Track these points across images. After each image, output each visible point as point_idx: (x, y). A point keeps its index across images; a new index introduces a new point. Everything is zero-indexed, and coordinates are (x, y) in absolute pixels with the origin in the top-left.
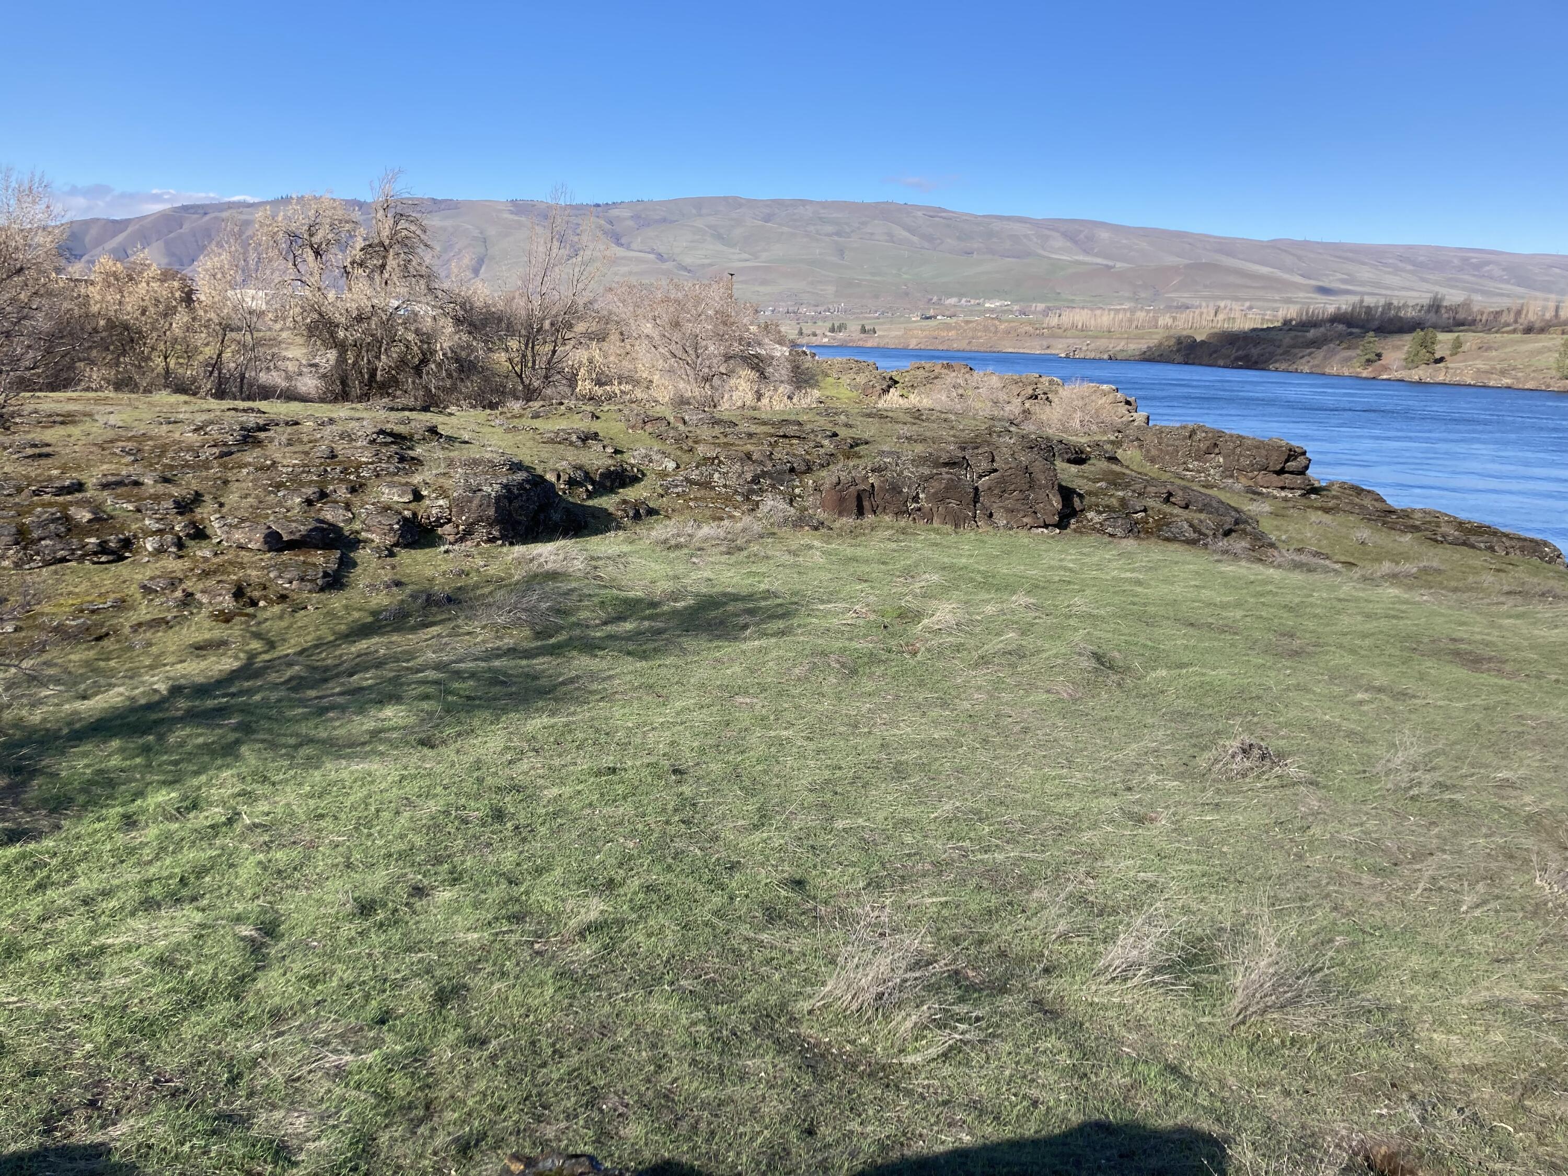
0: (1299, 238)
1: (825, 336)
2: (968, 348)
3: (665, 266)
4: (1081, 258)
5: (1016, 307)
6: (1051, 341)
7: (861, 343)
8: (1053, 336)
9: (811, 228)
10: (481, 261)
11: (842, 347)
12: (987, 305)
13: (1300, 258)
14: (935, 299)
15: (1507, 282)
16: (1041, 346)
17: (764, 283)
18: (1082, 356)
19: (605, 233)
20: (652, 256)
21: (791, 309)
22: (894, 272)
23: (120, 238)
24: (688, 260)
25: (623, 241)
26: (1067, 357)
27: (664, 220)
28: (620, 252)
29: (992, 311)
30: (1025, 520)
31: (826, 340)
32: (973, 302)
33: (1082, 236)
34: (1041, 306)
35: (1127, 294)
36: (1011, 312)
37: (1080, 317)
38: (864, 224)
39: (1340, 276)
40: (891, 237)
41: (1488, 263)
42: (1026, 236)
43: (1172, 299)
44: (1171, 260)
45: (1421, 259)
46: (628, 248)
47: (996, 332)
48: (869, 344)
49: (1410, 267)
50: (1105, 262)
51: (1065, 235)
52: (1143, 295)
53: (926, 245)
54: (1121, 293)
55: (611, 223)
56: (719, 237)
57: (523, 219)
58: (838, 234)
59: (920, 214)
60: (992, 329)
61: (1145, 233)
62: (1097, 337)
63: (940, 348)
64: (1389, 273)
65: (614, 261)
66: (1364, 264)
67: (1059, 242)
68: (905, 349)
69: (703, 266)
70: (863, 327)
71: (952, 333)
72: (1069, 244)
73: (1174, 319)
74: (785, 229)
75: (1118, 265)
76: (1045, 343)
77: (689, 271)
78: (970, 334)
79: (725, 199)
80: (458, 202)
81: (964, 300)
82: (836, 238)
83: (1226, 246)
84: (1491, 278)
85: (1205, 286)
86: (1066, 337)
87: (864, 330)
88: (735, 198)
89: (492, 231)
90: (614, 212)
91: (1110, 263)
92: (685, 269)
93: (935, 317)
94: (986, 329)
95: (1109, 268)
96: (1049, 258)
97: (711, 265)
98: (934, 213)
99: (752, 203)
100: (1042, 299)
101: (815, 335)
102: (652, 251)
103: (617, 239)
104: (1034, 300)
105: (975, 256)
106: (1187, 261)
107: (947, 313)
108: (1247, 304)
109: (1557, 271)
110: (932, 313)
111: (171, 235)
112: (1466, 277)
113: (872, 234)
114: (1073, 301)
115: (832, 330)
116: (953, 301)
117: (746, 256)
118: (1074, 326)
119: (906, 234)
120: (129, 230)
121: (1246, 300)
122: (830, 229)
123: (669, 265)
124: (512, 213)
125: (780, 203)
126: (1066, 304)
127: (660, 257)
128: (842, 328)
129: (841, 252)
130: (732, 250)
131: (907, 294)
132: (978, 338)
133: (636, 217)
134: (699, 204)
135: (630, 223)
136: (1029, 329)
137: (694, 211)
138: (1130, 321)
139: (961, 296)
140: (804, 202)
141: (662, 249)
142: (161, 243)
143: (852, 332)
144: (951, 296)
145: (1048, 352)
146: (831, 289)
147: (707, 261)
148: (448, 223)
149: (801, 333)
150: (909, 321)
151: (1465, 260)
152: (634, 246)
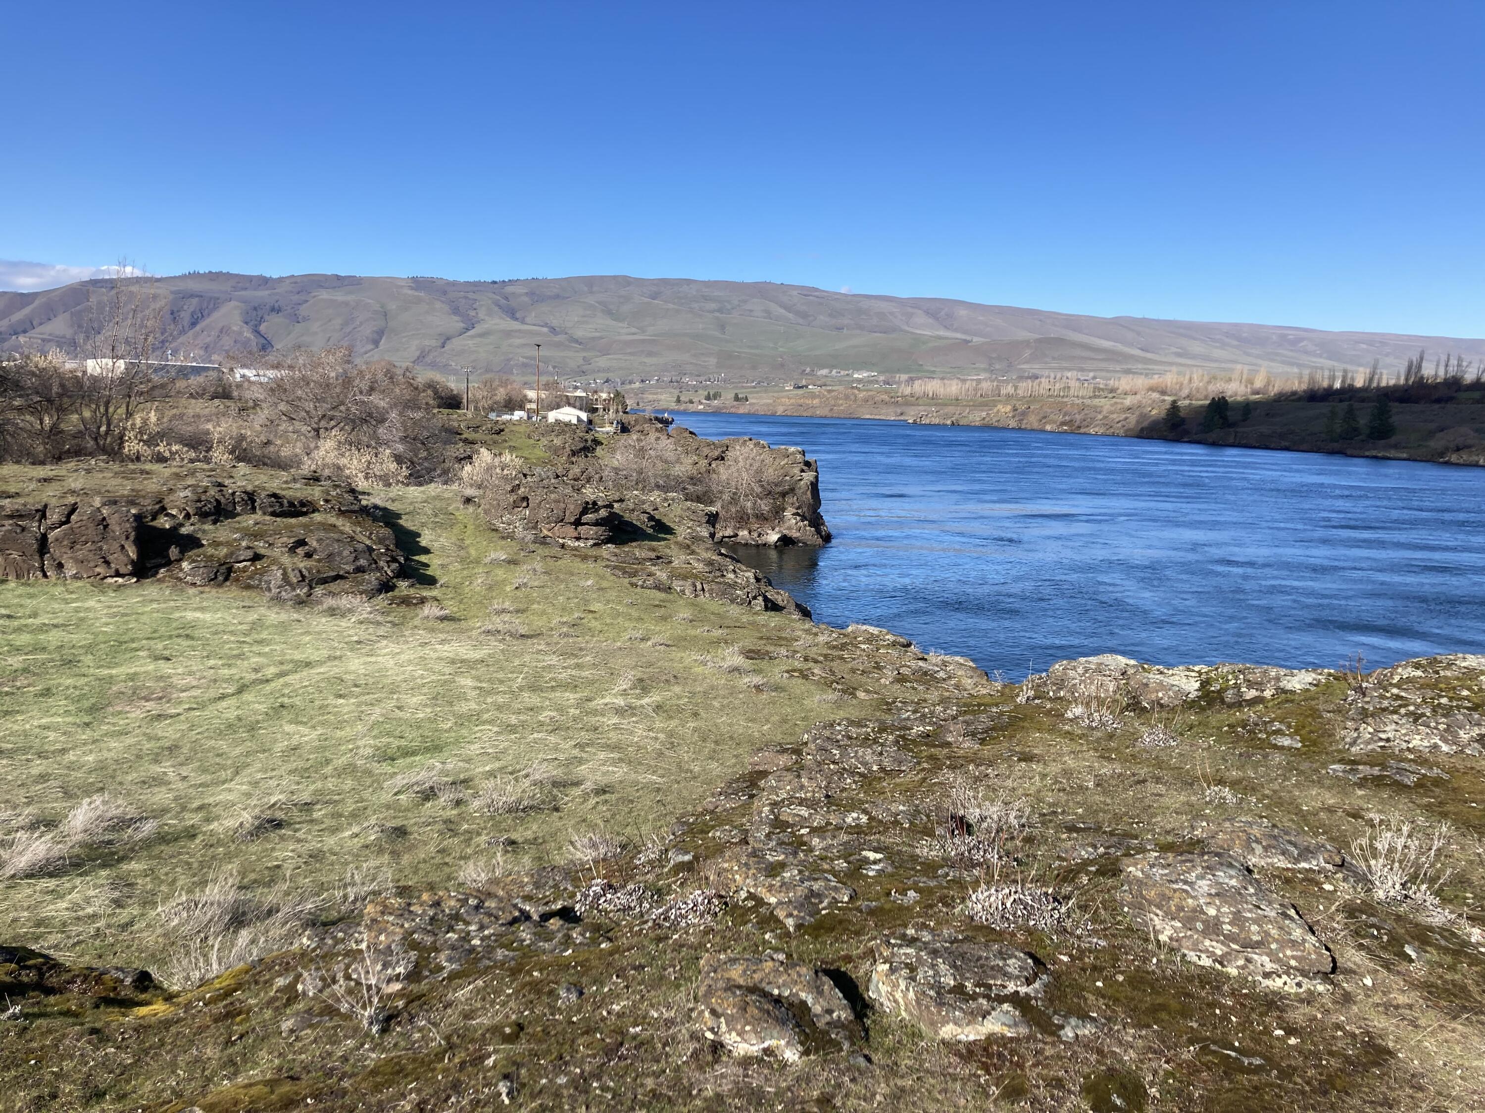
0: (1138, 315)
1: (700, 403)
2: (829, 415)
3: (557, 339)
4: (942, 333)
5: (882, 378)
6: (904, 409)
7: (733, 410)
8: (907, 404)
9: (695, 305)
10: (381, 333)
11: (716, 413)
12: (856, 376)
13: (1139, 334)
14: (808, 370)
15: (1320, 356)
16: (896, 413)
17: (650, 354)
18: (928, 422)
19: (500, 307)
20: (545, 330)
21: (674, 379)
22: (771, 345)
23: (27, 311)
24: (579, 333)
25: (518, 315)
26: (915, 422)
27: (557, 297)
28: (516, 325)
29: (859, 381)
30: (98, 570)
31: (701, 407)
32: (842, 373)
33: (943, 313)
34: (904, 377)
35: (983, 366)
36: (877, 382)
37: (933, 386)
38: (745, 302)
39: (1174, 350)
40: (768, 313)
41: (1302, 340)
42: (892, 313)
43: (1024, 370)
44: (1023, 335)
45: (1245, 335)
46: (523, 322)
47: (855, 400)
48: (741, 411)
49: (1235, 343)
50: (964, 337)
51: (927, 313)
52: (997, 367)
53: (801, 321)
54: (977, 365)
55: (507, 299)
56: (609, 313)
57: (422, 294)
58: (720, 310)
59: (795, 293)
60: (852, 397)
61: (1002, 311)
62: (946, 405)
63: (805, 414)
64: (1216, 347)
65: (508, 334)
66: (1195, 339)
67: (920, 318)
68: (773, 415)
69: (593, 338)
70: (736, 395)
71: (816, 402)
72: (931, 321)
73: (1016, 388)
74: (671, 306)
75: (975, 339)
76: (899, 411)
77: (580, 344)
78: (833, 402)
79: (615, 277)
80: (361, 279)
81: (834, 371)
82: (717, 314)
83: (1072, 322)
84: (1306, 352)
85: (1054, 358)
86: (918, 405)
87: (737, 398)
88: (625, 277)
89: (392, 306)
90: (509, 289)
91: (969, 338)
92: (577, 341)
93: (807, 387)
94: (847, 397)
95: (967, 342)
96: (912, 333)
97: (601, 338)
98: (807, 292)
99: (640, 282)
100: (907, 370)
101: (691, 402)
102: (546, 325)
103: (512, 313)
104: (899, 371)
105: (845, 331)
106: (1037, 336)
107: (819, 383)
108: (1091, 374)
109: (1364, 346)
110: (804, 383)
111: (78, 308)
112: (1285, 352)
113: (751, 311)
114: (934, 372)
115: (708, 398)
116: (824, 372)
117: (634, 330)
118: (925, 395)
119: (782, 311)
120: (37, 303)
121: (1090, 371)
122: (713, 306)
123: (560, 338)
124: (412, 288)
125: (664, 282)
126: (928, 375)
127: (553, 330)
128: (716, 396)
129: (722, 327)
130: (621, 325)
131: (782, 365)
132: (839, 405)
133: (531, 294)
134: (590, 282)
135: (526, 299)
136: (885, 397)
137: (586, 289)
138: (976, 390)
139: (832, 367)
140: (689, 282)
141: (555, 323)
142: (67, 315)
143: (726, 400)
144: (823, 368)
145: (902, 418)
146: (713, 361)
147: (597, 334)
148: (350, 298)
149: (678, 401)
150: (783, 390)
151: (1283, 337)
152: (528, 320)
